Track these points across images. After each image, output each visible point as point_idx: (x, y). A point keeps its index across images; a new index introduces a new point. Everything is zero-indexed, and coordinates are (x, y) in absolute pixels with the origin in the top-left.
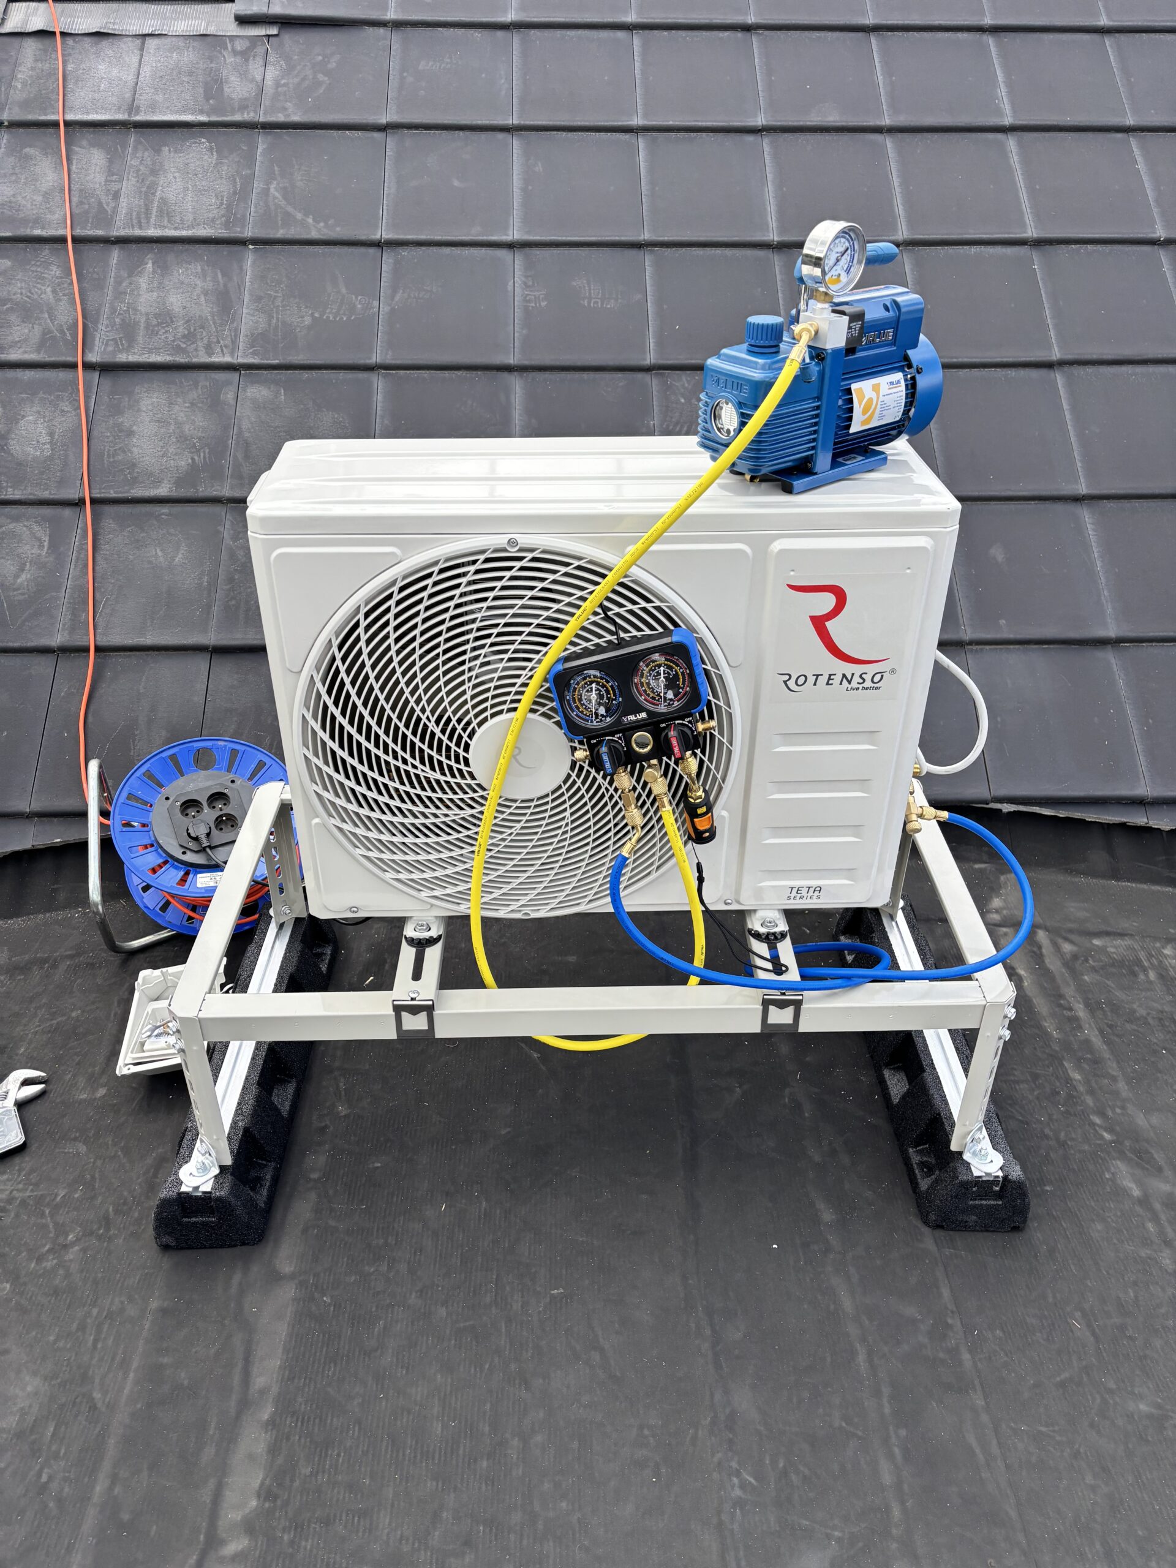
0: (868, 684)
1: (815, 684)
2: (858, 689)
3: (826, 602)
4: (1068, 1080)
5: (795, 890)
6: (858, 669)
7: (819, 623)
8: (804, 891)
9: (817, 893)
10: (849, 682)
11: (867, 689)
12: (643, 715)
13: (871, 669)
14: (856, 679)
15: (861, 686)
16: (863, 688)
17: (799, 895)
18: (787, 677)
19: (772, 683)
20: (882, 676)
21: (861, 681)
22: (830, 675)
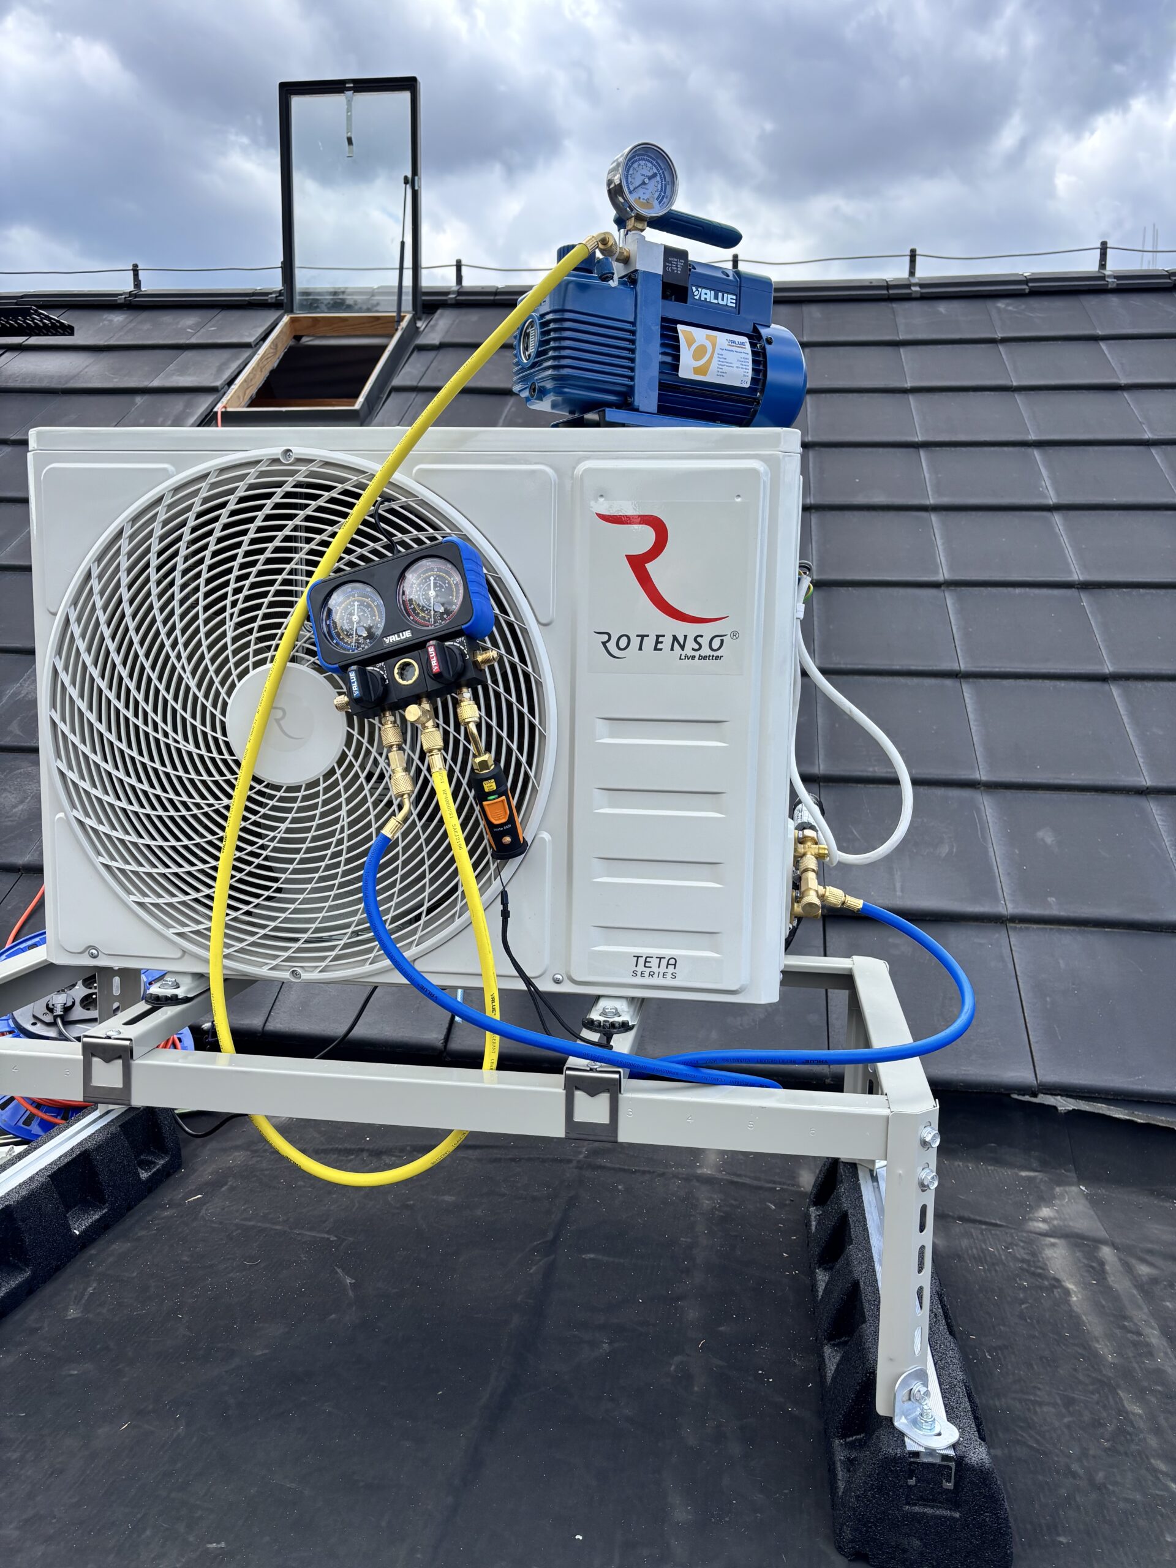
0: (706, 651)
1: (640, 649)
2: (693, 657)
3: (643, 539)
4: (1122, 1411)
5: (641, 961)
6: (692, 629)
7: (638, 564)
8: (654, 962)
9: (671, 968)
10: (682, 648)
11: (705, 658)
12: (407, 634)
13: (708, 630)
14: (690, 644)
15: (697, 654)
16: (701, 658)
17: (648, 970)
18: (606, 637)
19: (589, 646)
20: (722, 641)
21: (697, 647)
22: (658, 637)
